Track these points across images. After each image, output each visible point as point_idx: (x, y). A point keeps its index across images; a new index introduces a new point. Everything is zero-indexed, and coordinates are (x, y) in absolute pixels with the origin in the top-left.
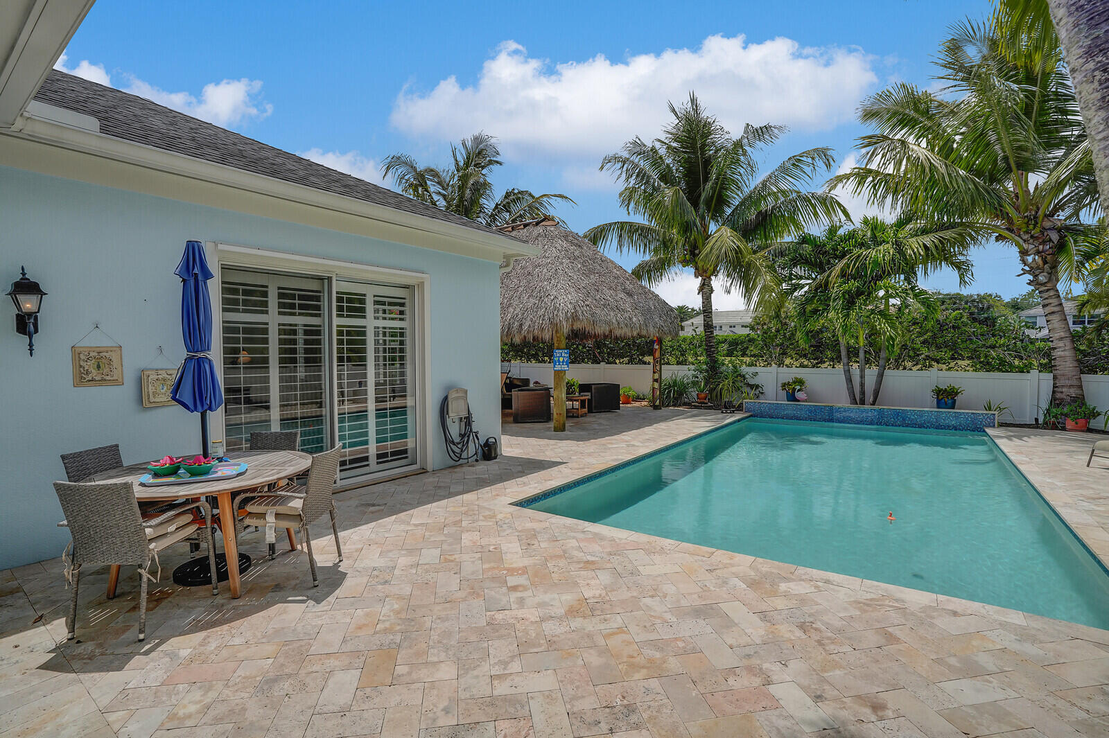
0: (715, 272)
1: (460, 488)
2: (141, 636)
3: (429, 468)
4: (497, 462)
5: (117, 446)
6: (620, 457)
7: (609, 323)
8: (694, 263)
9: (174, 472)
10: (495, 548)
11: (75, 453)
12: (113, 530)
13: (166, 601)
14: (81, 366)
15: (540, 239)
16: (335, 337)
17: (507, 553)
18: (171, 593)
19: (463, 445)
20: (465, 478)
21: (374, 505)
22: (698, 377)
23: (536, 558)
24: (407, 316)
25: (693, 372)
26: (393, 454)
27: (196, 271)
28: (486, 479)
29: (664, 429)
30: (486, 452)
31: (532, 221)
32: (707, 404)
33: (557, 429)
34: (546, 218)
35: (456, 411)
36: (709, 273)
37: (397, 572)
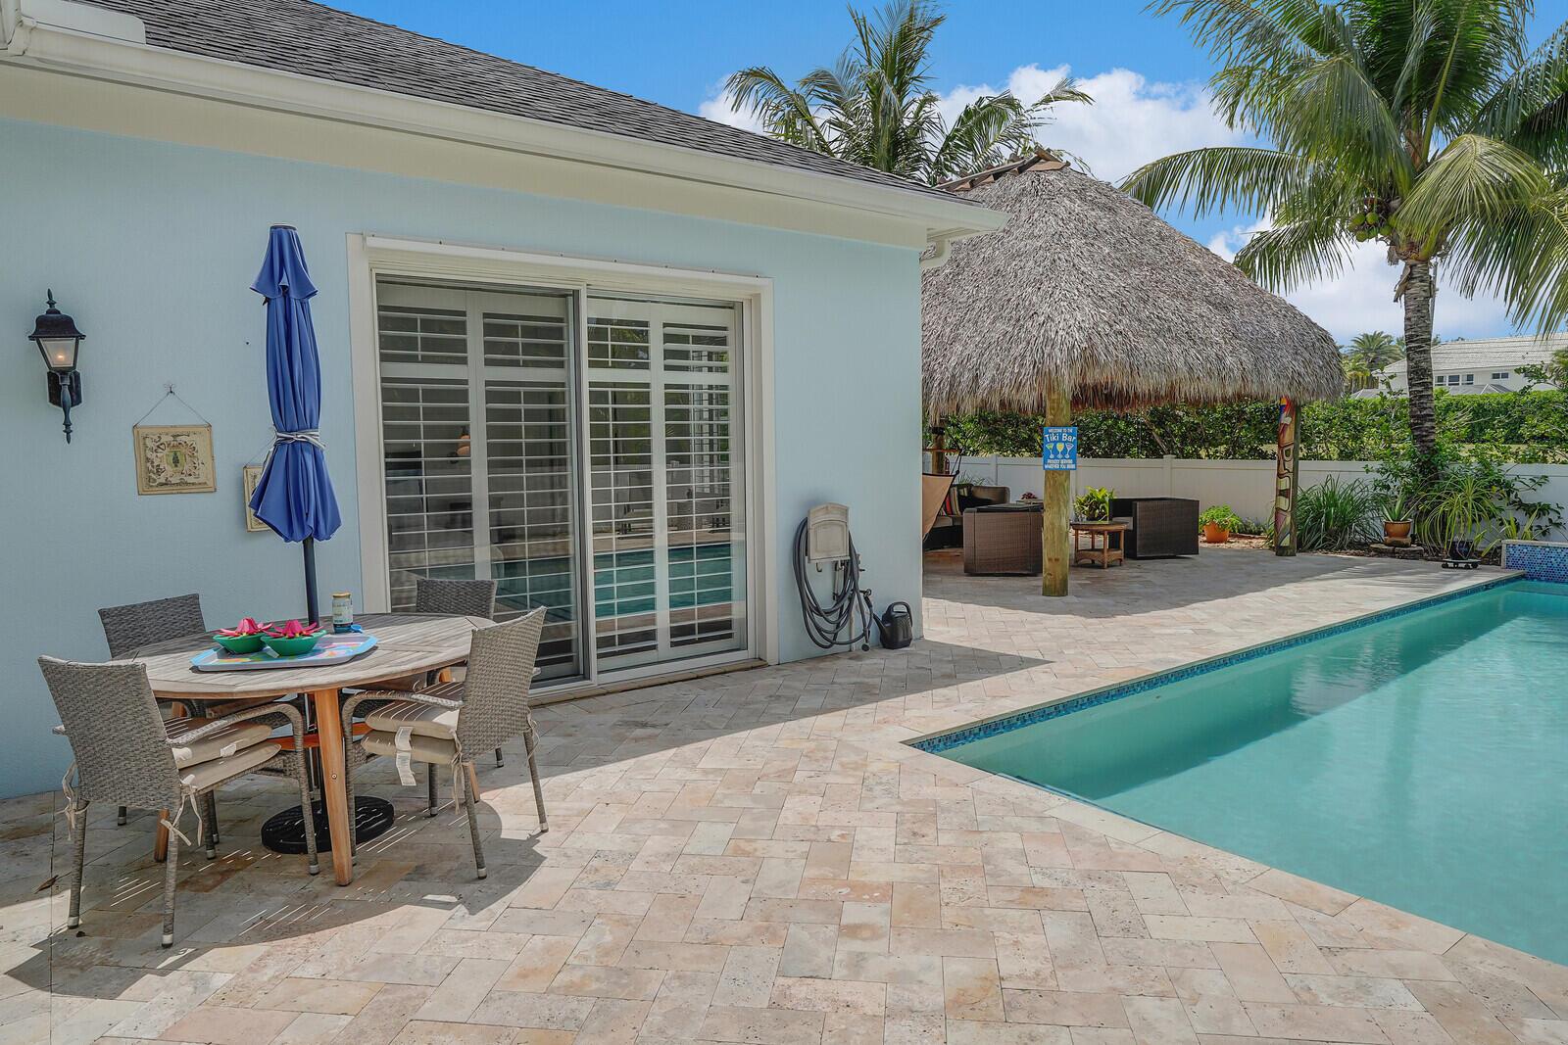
0: (1440, 247)
1: (817, 701)
2: (167, 939)
3: (771, 657)
4: (907, 654)
5: (196, 597)
6: (1172, 656)
7: (1167, 369)
8: (1386, 230)
9: (255, 647)
10: (842, 836)
11: (123, 608)
12: (125, 746)
13: (236, 876)
14: (148, 460)
15: (1024, 199)
16: (586, 406)
17: (863, 847)
18: (252, 862)
19: (840, 615)
20: (833, 683)
21: (644, 725)
22: (1388, 488)
23: (922, 866)
24: (730, 364)
25: (1379, 477)
26: (704, 628)
27: (285, 282)
28: (874, 686)
29: (1290, 600)
30: (887, 631)
31: (1011, 164)
32: (1407, 546)
33: (1048, 591)
34: (1042, 155)
35: (825, 548)
36: (1423, 252)
37: (636, 866)
